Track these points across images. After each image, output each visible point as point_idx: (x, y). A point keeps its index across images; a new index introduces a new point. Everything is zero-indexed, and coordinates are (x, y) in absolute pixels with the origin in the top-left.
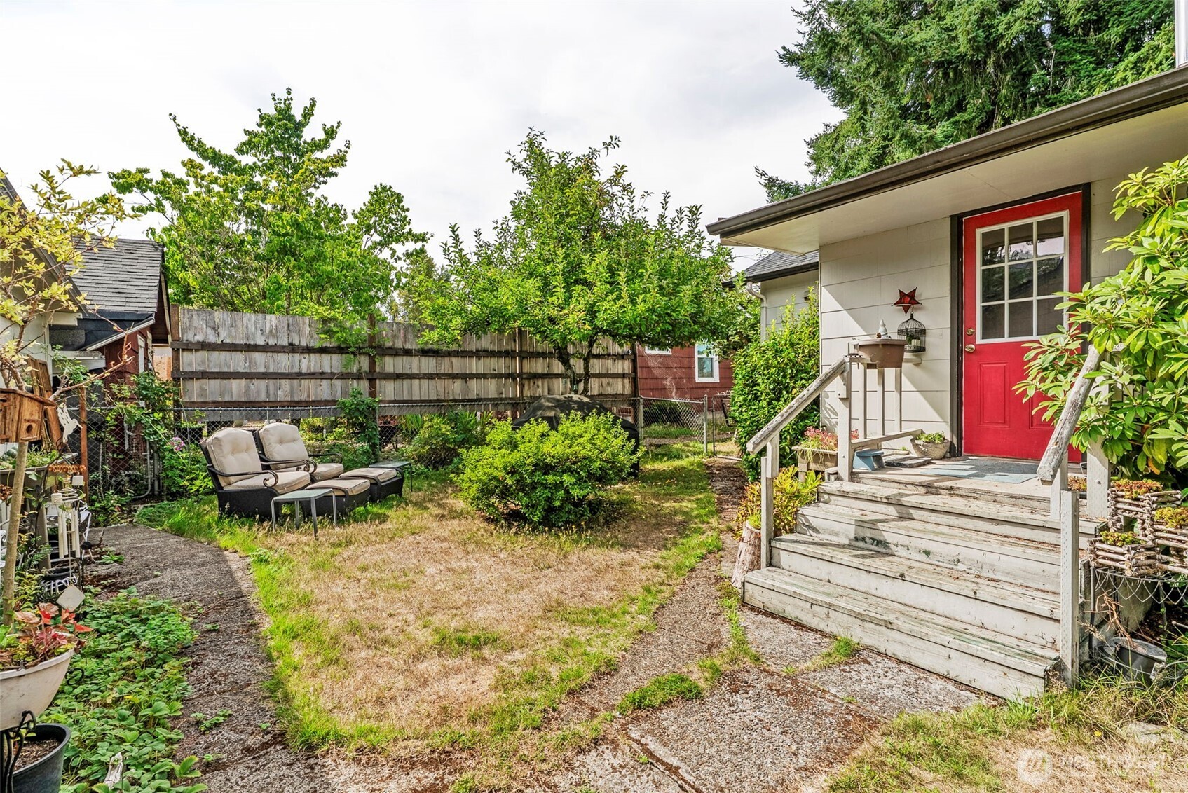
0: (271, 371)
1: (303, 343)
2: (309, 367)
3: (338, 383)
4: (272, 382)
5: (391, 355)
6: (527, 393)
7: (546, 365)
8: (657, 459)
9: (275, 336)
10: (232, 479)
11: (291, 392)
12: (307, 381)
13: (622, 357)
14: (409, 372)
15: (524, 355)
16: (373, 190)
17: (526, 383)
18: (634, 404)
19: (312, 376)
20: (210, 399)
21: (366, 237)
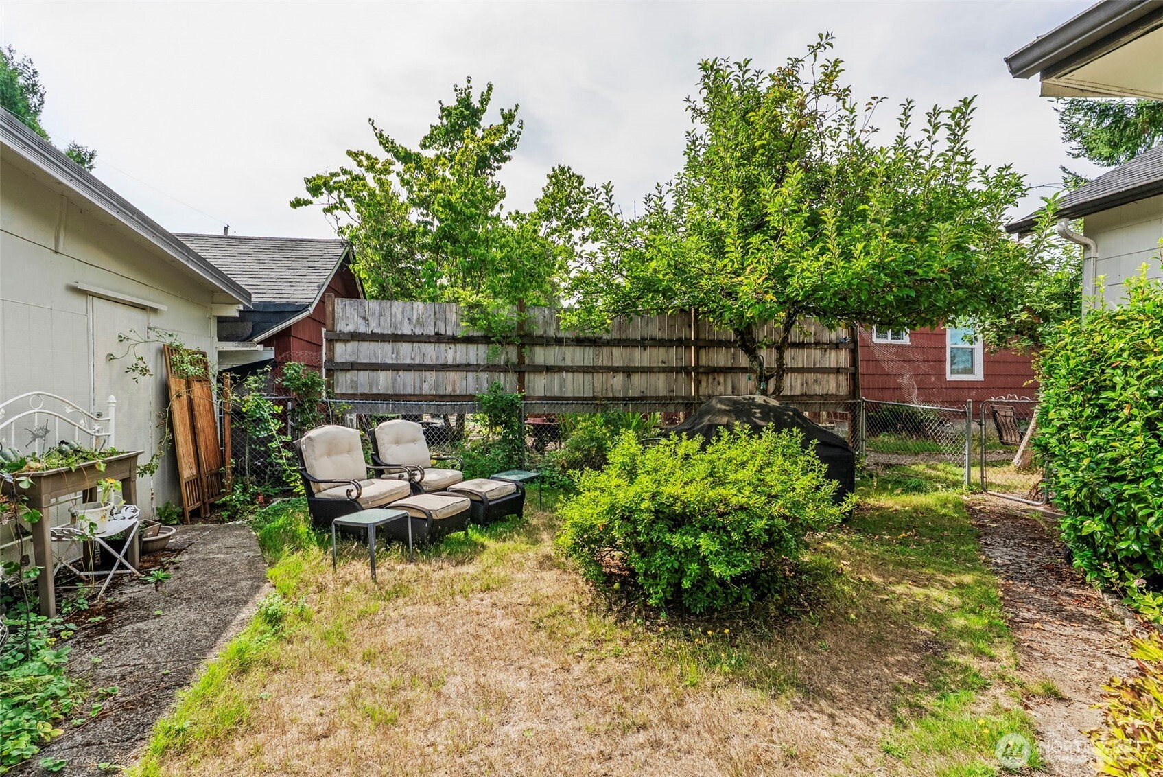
0: (417, 362)
1: (450, 333)
2: (455, 359)
3: (484, 376)
4: (417, 374)
5: (541, 345)
6: (705, 390)
7: (730, 356)
8: (885, 489)
9: (423, 326)
10: (323, 486)
11: (436, 386)
12: (452, 374)
13: (837, 346)
14: (561, 364)
15: (701, 344)
16: (551, 173)
17: (704, 378)
18: (853, 409)
19: (457, 368)
20: (360, 391)
21: (545, 224)
